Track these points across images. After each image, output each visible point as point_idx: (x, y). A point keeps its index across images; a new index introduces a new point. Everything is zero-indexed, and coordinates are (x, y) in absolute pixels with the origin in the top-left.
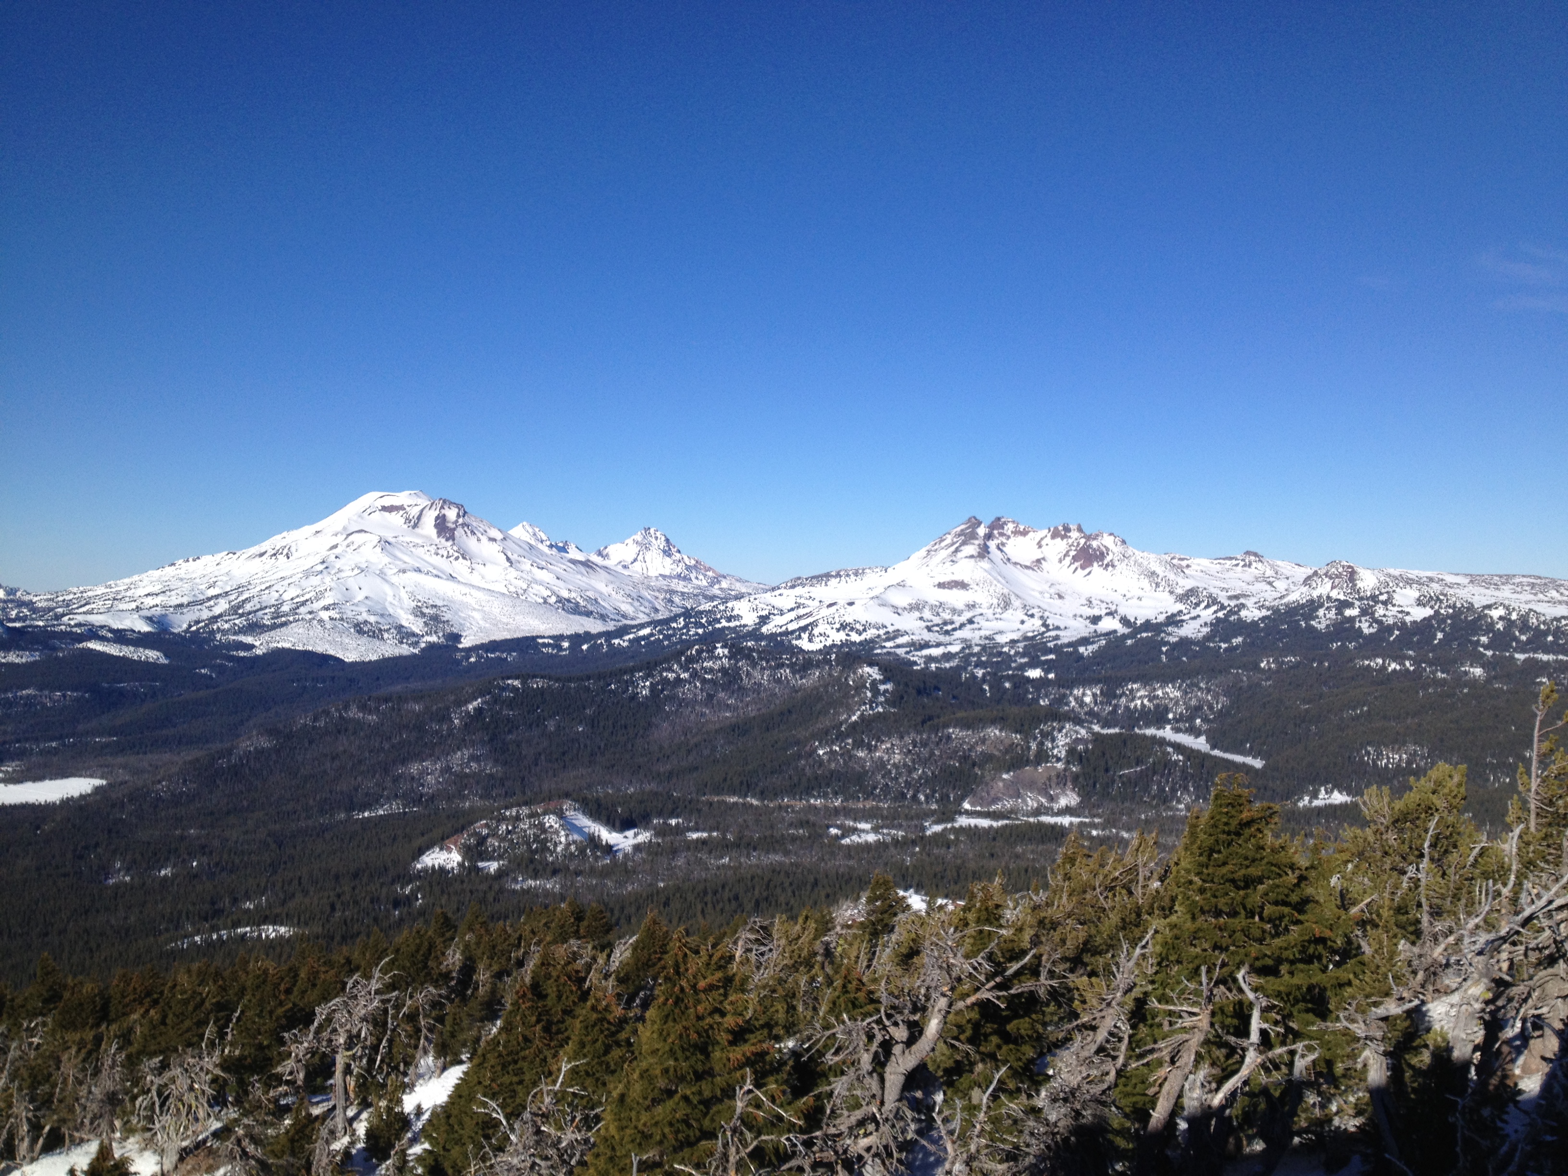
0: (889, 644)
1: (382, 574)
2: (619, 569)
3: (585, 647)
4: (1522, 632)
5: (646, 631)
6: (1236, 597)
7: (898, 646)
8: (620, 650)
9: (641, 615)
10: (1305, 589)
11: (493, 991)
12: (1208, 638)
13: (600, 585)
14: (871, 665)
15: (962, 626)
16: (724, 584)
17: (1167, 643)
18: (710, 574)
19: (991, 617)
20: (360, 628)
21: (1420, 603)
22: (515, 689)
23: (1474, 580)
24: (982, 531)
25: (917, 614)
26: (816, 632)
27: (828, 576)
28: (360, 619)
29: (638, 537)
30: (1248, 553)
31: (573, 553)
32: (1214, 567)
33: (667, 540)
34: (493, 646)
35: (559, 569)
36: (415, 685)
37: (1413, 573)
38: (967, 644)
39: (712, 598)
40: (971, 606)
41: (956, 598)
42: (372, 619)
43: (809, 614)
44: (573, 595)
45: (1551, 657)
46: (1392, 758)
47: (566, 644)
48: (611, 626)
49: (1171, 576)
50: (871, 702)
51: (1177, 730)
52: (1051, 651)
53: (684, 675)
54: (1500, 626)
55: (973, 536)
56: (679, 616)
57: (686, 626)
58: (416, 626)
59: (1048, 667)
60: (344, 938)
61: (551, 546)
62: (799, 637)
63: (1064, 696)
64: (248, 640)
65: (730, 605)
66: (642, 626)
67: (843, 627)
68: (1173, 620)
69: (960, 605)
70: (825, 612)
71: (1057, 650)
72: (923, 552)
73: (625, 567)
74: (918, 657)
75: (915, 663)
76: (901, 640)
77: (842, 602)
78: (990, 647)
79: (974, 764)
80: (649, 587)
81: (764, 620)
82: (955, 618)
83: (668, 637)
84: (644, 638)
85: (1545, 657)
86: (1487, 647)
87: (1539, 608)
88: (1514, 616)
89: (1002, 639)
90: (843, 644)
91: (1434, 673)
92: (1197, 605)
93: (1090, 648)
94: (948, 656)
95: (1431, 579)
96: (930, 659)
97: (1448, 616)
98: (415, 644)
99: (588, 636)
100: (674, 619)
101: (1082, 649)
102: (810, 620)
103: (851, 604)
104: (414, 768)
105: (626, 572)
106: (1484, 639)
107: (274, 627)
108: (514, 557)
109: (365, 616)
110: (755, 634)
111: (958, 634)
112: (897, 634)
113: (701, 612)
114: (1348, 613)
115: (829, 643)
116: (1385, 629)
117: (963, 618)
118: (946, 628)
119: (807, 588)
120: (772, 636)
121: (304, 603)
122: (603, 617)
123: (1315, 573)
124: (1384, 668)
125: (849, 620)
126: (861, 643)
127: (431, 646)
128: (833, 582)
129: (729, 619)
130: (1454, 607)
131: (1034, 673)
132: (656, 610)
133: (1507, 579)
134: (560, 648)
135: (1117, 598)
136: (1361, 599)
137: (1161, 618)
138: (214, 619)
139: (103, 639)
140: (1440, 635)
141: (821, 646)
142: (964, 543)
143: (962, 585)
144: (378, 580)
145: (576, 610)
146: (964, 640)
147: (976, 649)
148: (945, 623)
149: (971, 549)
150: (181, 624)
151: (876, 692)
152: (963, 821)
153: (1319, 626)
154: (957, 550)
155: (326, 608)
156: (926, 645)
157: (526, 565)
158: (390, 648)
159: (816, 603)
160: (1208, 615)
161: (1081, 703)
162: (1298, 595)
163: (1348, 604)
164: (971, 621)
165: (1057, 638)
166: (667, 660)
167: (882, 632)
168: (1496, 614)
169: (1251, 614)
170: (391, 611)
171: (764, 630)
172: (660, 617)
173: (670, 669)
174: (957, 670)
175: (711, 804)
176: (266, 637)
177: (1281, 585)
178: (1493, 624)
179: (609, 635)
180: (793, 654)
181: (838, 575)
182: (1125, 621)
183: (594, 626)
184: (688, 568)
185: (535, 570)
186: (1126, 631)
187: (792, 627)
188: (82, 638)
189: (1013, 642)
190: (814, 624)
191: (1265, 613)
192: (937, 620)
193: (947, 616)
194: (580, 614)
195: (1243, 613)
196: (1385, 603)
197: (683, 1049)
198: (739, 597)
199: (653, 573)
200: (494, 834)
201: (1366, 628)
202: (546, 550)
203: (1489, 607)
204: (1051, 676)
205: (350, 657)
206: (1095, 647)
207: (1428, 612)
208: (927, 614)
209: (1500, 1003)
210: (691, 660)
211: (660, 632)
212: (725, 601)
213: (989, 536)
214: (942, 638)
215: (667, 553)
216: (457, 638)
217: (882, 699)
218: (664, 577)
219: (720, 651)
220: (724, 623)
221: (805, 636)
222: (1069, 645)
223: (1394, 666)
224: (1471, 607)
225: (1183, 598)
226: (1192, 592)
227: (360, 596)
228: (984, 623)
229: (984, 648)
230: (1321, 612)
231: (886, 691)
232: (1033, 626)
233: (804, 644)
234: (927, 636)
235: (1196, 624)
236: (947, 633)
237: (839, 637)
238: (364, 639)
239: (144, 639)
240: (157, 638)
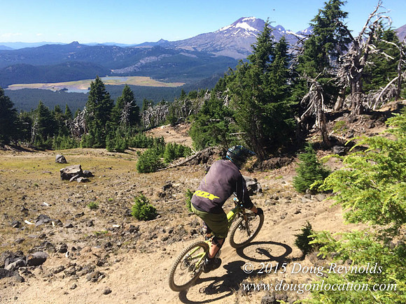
20: (238, 51)
42: (242, 49)
64: (214, 54)
107: (220, 50)
121: (226, 45)
138: (207, 48)
139: (184, 52)
150: (200, 50)
155: (231, 46)
170: (246, 47)
176: (217, 53)
188: (180, 52)
227: (239, 44)
238: (239, 54)
239: (192, 53)
240: (195, 52)
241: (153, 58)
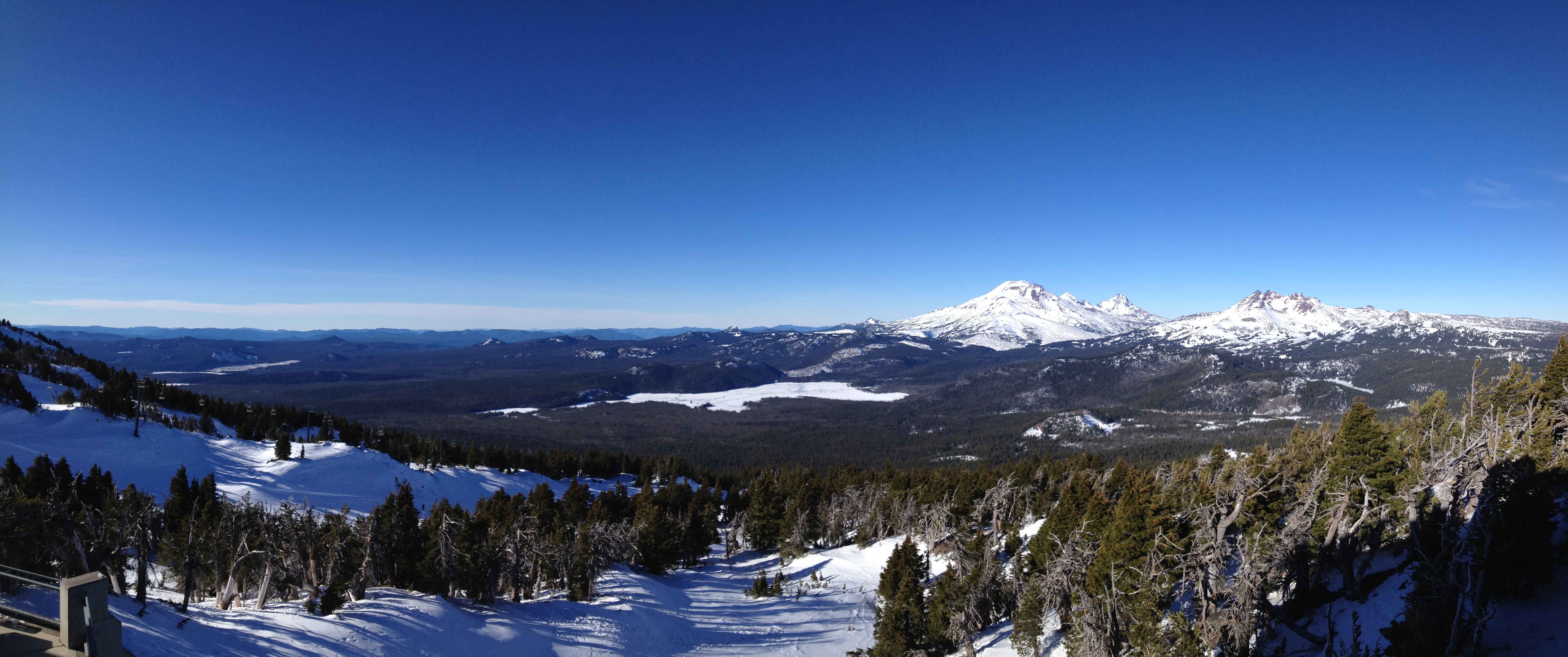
0: (1221, 345)
1: (1011, 315)
2: (1107, 312)
3: (1092, 345)
4: (1470, 338)
5: (1118, 339)
6: (1364, 324)
7: (1226, 346)
8: (1107, 346)
9: (1116, 332)
10: (1390, 321)
11: (1055, 489)
12: (1353, 341)
13: (1098, 319)
14: (1214, 354)
15: (1253, 337)
16: (1151, 318)
17: (1337, 343)
18: (1145, 314)
19: (1265, 333)
20: (1002, 337)
21: (1433, 327)
22: (1062, 363)
23: (1453, 317)
24: (1261, 296)
25: (1234, 332)
26: (1191, 339)
27: (1196, 315)
28: (1002, 333)
29: (1115, 298)
30: (1368, 306)
31: (1087, 305)
32: (1355, 312)
33: (1127, 300)
34: (1054, 345)
35: (1081, 312)
36: (1023, 361)
37: (1431, 315)
38: (1255, 345)
39: (1146, 324)
40: (1257, 329)
41: (1250, 325)
42: (1007, 333)
43: (1188, 332)
44: (1087, 323)
45: (1481, 347)
46: (1422, 388)
47: (1084, 344)
48: (1103, 336)
49: (1339, 315)
50: (1214, 370)
51: (1340, 379)
52: (1289, 347)
53: (1134, 358)
54: (1462, 335)
55: (1258, 298)
56: (1132, 332)
57: (1135, 337)
58: (1024, 336)
59: (1288, 354)
60: (996, 463)
61: (1078, 302)
62: (1183, 342)
63: (1295, 366)
64: (960, 341)
65: (1154, 327)
66: (1116, 336)
67: (1202, 338)
68: (1339, 334)
69: (1252, 329)
70: (1195, 331)
71: (1293, 347)
72: (1236, 306)
73: (1109, 311)
74: (1234, 351)
75: (1233, 353)
76: (1227, 343)
77: (1202, 327)
78: (1265, 346)
79: (1258, 396)
80: (1119, 320)
81: (1168, 334)
82: (1250, 334)
83: (1127, 341)
84: (1117, 341)
85: (1479, 348)
86: (1457, 344)
87: (1477, 328)
88: (1468, 332)
89: (1269, 343)
90: (1202, 345)
91: (1438, 354)
92: (1349, 327)
93: (1306, 346)
94: (1247, 350)
95: (1437, 317)
96: (1239, 351)
97: (1443, 332)
98: (1023, 344)
99: (1093, 341)
100: (1130, 333)
101: (1302, 346)
102: (1188, 334)
103: (1206, 328)
104: (1023, 395)
105: (1110, 313)
106: (1456, 341)
107: (970, 336)
108: (1062, 307)
109: (1004, 332)
110: (1165, 341)
111: (1251, 341)
112: (1226, 340)
113: (1142, 331)
114: (1406, 330)
115: (1196, 344)
116: (1420, 337)
117: (1253, 334)
118: (1246, 338)
119: (1187, 321)
120: (1172, 341)
121: (980, 327)
122: (1100, 333)
123: (1394, 315)
124: (1419, 352)
125: (1205, 335)
126: (1210, 345)
127: (1030, 345)
128: (1198, 318)
129: (1153, 334)
130: (1445, 328)
131: (1283, 357)
132: (1123, 330)
133: (1465, 317)
134: (1082, 346)
135: (1317, 325)
136: (1411, 325)
137: (1335, 333)
138: (948, 333)
139: (908, 340)
140: (1440, 339)
141: (1193, 346)
142: (1254, 302)
143: (1253, 320)
144: (1009, 317)
145: (1088, 329)
146: (1254, 343)
147: (1259, 347)
148: (1246, 336)
149: (1257, 304)
150: (936, 335)
151: (1216, 366)
152: (1253, 420)
153: (1396, 336)
154: (1251, 305)
155: (989, 329)
156: (1238, 345)
157: (1067, 310)
158: (1013, 345)
159: (1191, 327)
160: (1353, 332)
161: (1302, 369)
162: (1388, 323)
163: (1406, 327)
164: (1256, 335)
165: (1292, 342)
166: (1127, 351)
167: (1219, 340)
168: (1461, 330)
169: (1369, 331)
170: (1014, 330)
171: (1169, 339)
172: (1124, 332)
173: (1128, 355)
174: (1251, 356)
175: (1146, 413)
176: (967, 340)
177: (1381, 319)
178: (1460, 334)
179: (1102, 340)
180: (1181, 349)
181: (1200, 315)
182: (1320, 334)
183: (1096, 337)
184: (1136, 311)
185: (1071, 312)
186: (1321, 338)
187: (1180, 337)
188: (900, 339)
189: (1274, 344)
190: (1190, 336)
191: (1374, 331)
192: (1242, 335)
193: (1246, 333)
194: (1090, 331)
195: (1366, 331)
196: (1420, 326)
197: (1133, 518)
198: (1158, 324)
199: (1121, 313)
200: (1055, 423)
201: (1413, 336)
202: (1076, 304)
203: (1458, 328)
204: (1290, 358)
205: (998, 349)
206: (1308, 345)
207: (1435, 330)
208: (1238, 332)
209: (1459, 485)
210: (1137, 351)
211: (1124, 339)
212: (1152, 325)
213: (1264, 299)
214: (1244, 343)
215: (1127, 305)
216: (1039, 341)
217: (1219, 368)
218: (1126, 315)
219: (1149, 347)
220: (1151, 335)
221: (1186, 341)
222: (1297, 344)
223: (1423, 352)
224: (1452, 328)
225: (1344, 324)
226: (1347, 322)
227: (1002, 324)
228: (1262, 336)
229: (1262, 346)
230: (1396, 330)
231: (1220, 365)
232: (1283, 336)
233: (1186, 345)
234: (1238, 342)
235: (1348, 335)
236: (1247, 340)
237: (1201, 342)
238: (1004, 342)
239: (922, 341)
240: (928, 339)
241: (856, 351)
